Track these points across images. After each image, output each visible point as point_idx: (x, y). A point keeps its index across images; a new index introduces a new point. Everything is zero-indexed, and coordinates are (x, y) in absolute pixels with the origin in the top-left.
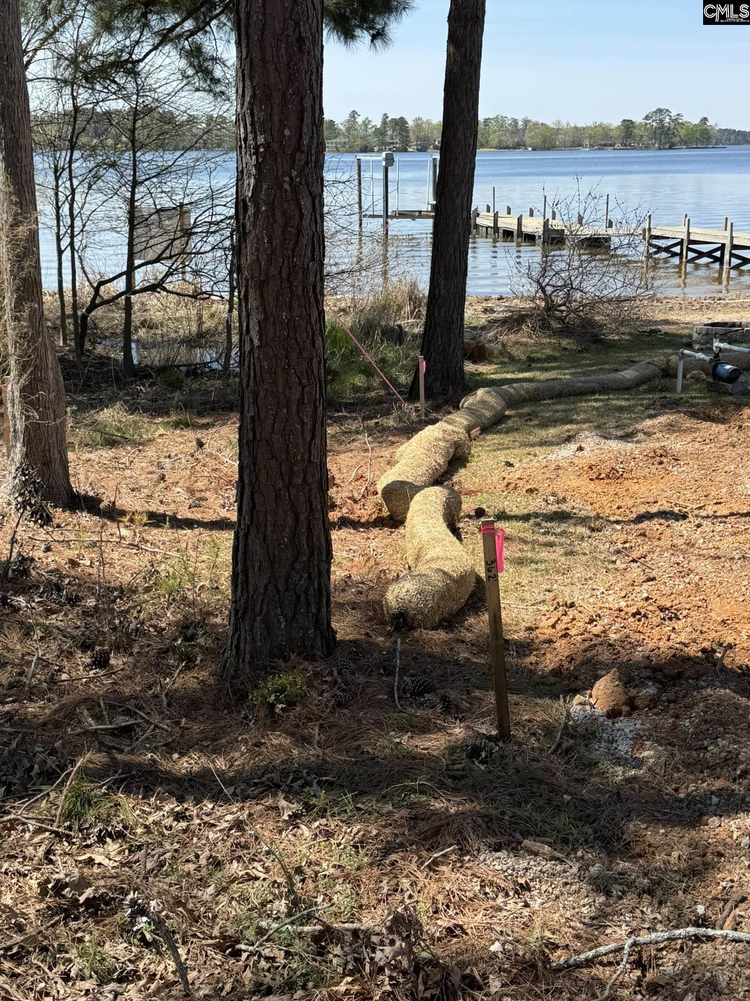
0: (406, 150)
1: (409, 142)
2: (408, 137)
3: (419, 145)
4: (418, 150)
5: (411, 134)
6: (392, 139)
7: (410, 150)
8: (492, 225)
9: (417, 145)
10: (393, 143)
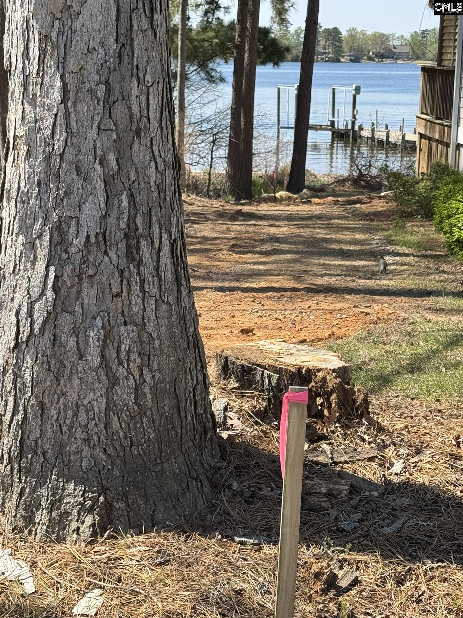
0: (338, 61)
1: (342, 52)
2: (341, 47)
3: (353, 56)
4: (351, 60)
5: (344, 45)
6: (325, 49)
7: (342, 60)
8: (370, 136)
9: (350, 56)
10: (325, 53)
